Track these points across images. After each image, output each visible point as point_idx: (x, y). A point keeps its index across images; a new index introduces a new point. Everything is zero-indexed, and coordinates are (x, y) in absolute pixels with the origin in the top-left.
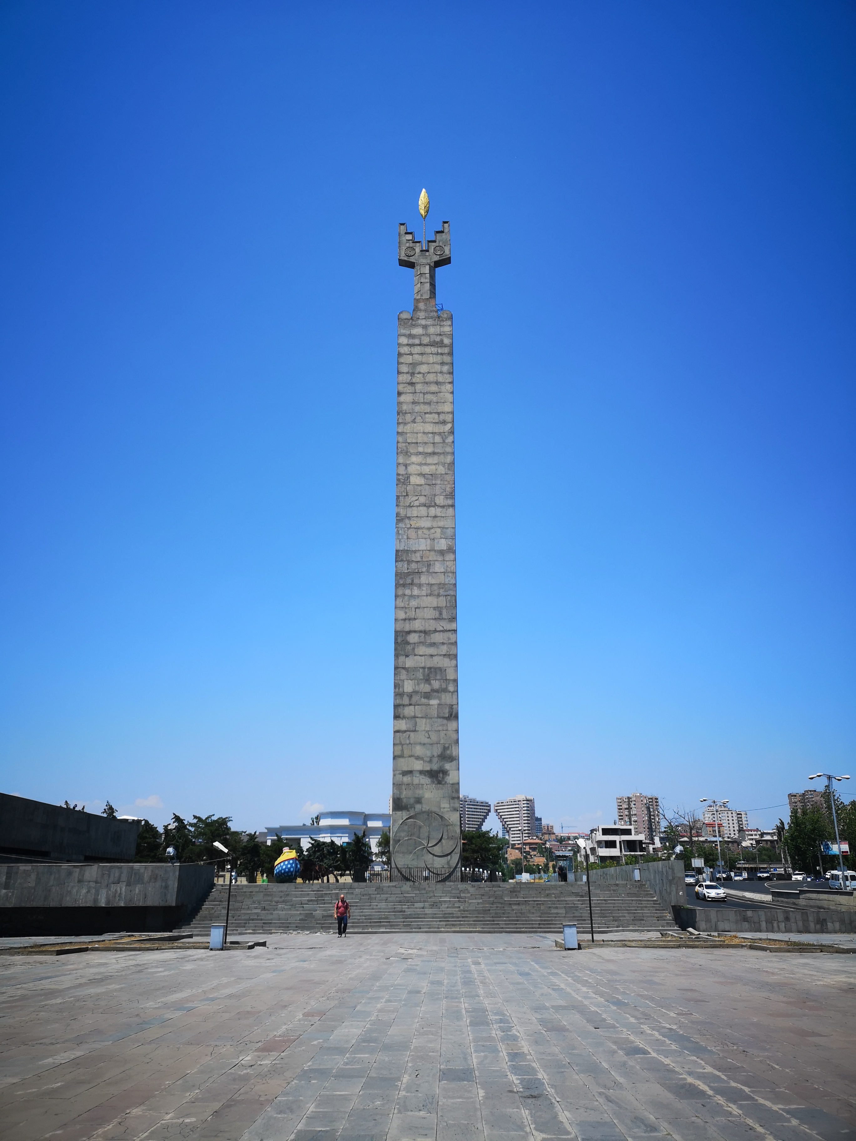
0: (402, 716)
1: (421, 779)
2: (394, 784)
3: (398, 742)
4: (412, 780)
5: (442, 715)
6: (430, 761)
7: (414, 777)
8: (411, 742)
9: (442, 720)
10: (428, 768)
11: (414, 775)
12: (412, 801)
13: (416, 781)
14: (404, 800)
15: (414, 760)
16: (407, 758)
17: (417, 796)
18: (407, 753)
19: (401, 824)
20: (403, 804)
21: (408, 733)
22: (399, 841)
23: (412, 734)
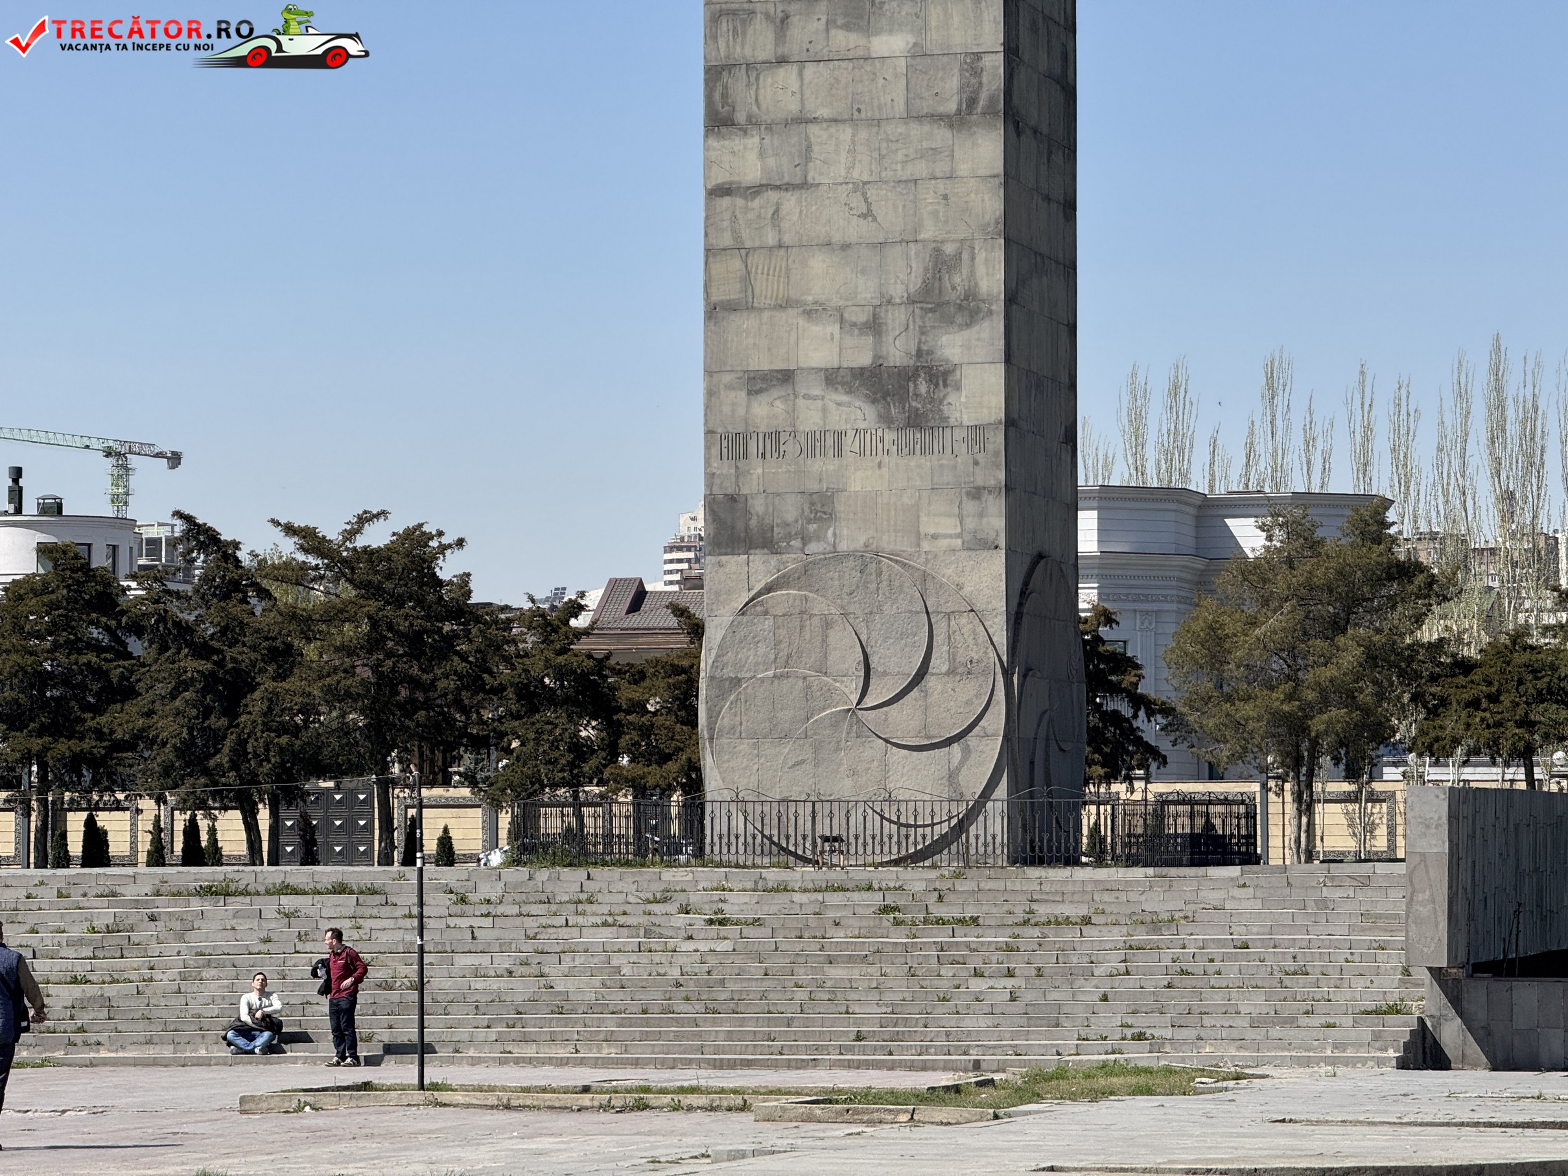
0: (741, 117)
1: (831, 406)
2: (709, 432)
3: (727, 240)
4: (792, 413)
5: (926, 106)
6: (874, 326)
7: (801, 402)
8: (787, 239)
9: (927, 128)
10: (864, 359)
11: (803, 391)
12: (791, 509)
13: (810, 418)
14: (758, 506)
15: (801, 322)
16: (766, 315)
17: (814, 486)
18: (766, 288)
19: (742, 612)
20: (753, 522)
21: (773, 196)
22: (737, 682)
23: (790, 202)
